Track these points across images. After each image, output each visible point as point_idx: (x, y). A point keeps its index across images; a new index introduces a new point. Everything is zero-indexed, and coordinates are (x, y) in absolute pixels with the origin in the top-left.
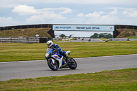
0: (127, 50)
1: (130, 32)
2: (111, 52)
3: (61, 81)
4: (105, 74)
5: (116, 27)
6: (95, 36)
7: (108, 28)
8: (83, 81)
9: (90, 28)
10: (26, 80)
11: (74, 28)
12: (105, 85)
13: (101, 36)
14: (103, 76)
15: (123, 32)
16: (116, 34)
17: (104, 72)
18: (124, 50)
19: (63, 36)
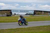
0: (39, 19)
1: (40, 13)
2: (33, 20)
3: (14, 30)
4: (30, 28)
5: (35, 11)
6: (27, 14)
7: (32, 11)
8: (22, 31)
9: (25, 11)
10: (2, 30)
11: (19, 11)
12: (30, 32)
13: (29, 14)
14: (30, 29)
15: (37, 13)
16: (35, 13)
17: (30, 27)
18: (37, 19)
19: (15, 14)
